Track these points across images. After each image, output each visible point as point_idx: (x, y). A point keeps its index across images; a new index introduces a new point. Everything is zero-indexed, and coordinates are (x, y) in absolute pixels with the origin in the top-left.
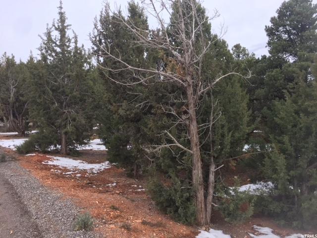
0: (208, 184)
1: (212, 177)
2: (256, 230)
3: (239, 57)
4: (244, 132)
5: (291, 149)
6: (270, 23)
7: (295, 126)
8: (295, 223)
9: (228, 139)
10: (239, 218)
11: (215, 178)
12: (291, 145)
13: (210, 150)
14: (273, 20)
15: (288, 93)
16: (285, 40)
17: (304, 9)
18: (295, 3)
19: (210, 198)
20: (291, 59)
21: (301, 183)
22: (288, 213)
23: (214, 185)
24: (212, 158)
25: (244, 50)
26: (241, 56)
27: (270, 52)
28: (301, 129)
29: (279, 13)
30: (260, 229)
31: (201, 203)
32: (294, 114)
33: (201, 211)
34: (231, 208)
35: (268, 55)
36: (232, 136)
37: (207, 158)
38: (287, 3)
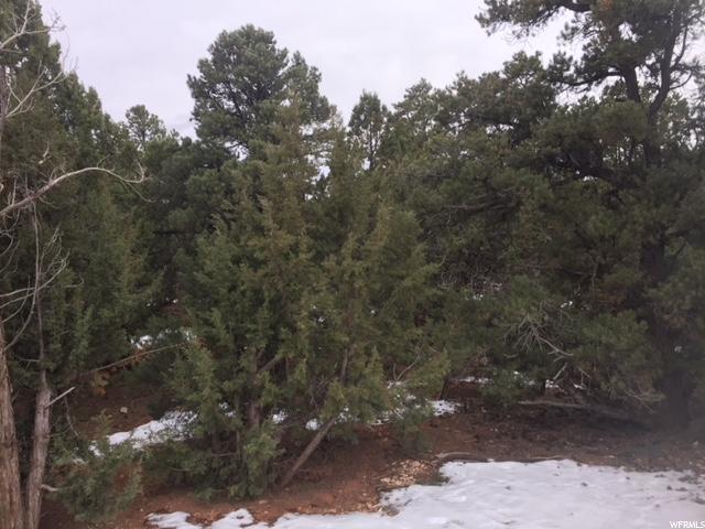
0: (32, 441)
1: (42, 422)
2: (153, 523)
3: (144, 134)
4: (125, 306)
5: (225, 337)
6: (198, 71)
7: (233, 288)
8: (233, 490)
9: (82, 325)
10: (108, 508)
11: (52, 421)
12: (227, 327)
13: (38, 353)
14: (203, 65)
15: (222, 221)
16: (228, 112)
17: (260, 55)
18: (244, 40)
19: (37, 474)
20: (241, 154)
21: (246, 404)
22: (221, 471)
23: (47, 441)
24: (44, 375)
25: (155, 120)
26: (148, 132)
27: (199, 133)
28: (243, 293)
29: (213, 54)
30: (161, 519)
31: (11, 491)
32: (231, 265)
33: (12, 511)
34: (88, 489)
35: (195, 138)
36: (95, 316)
37: (28, 375)
38: (230, 36)
